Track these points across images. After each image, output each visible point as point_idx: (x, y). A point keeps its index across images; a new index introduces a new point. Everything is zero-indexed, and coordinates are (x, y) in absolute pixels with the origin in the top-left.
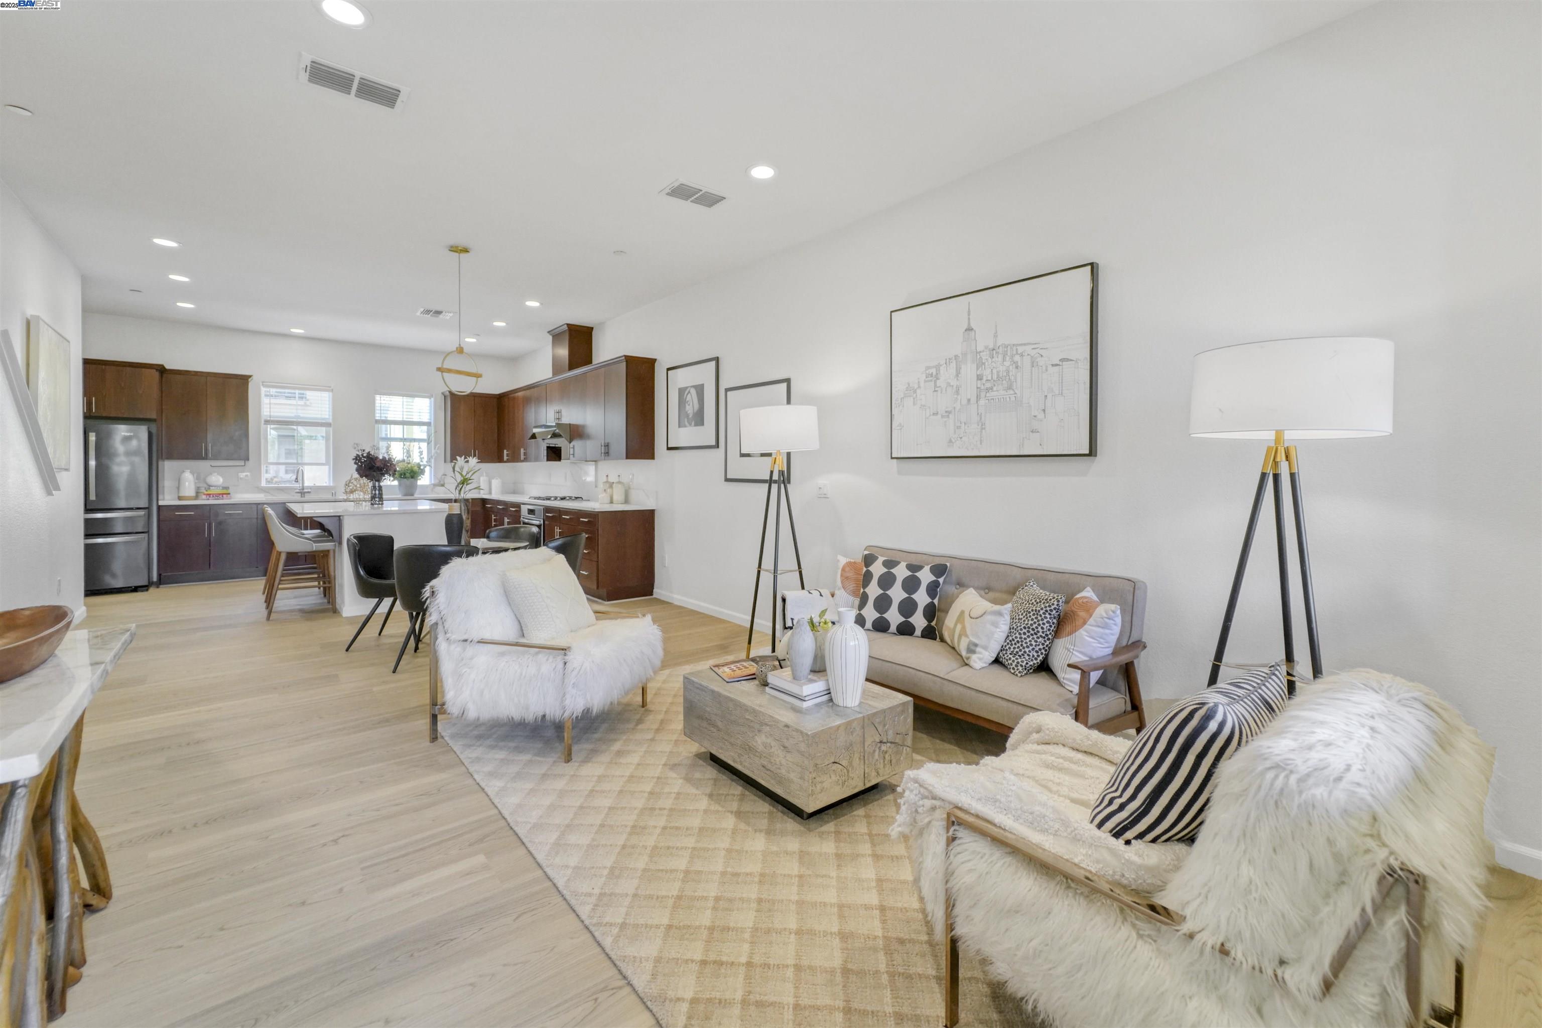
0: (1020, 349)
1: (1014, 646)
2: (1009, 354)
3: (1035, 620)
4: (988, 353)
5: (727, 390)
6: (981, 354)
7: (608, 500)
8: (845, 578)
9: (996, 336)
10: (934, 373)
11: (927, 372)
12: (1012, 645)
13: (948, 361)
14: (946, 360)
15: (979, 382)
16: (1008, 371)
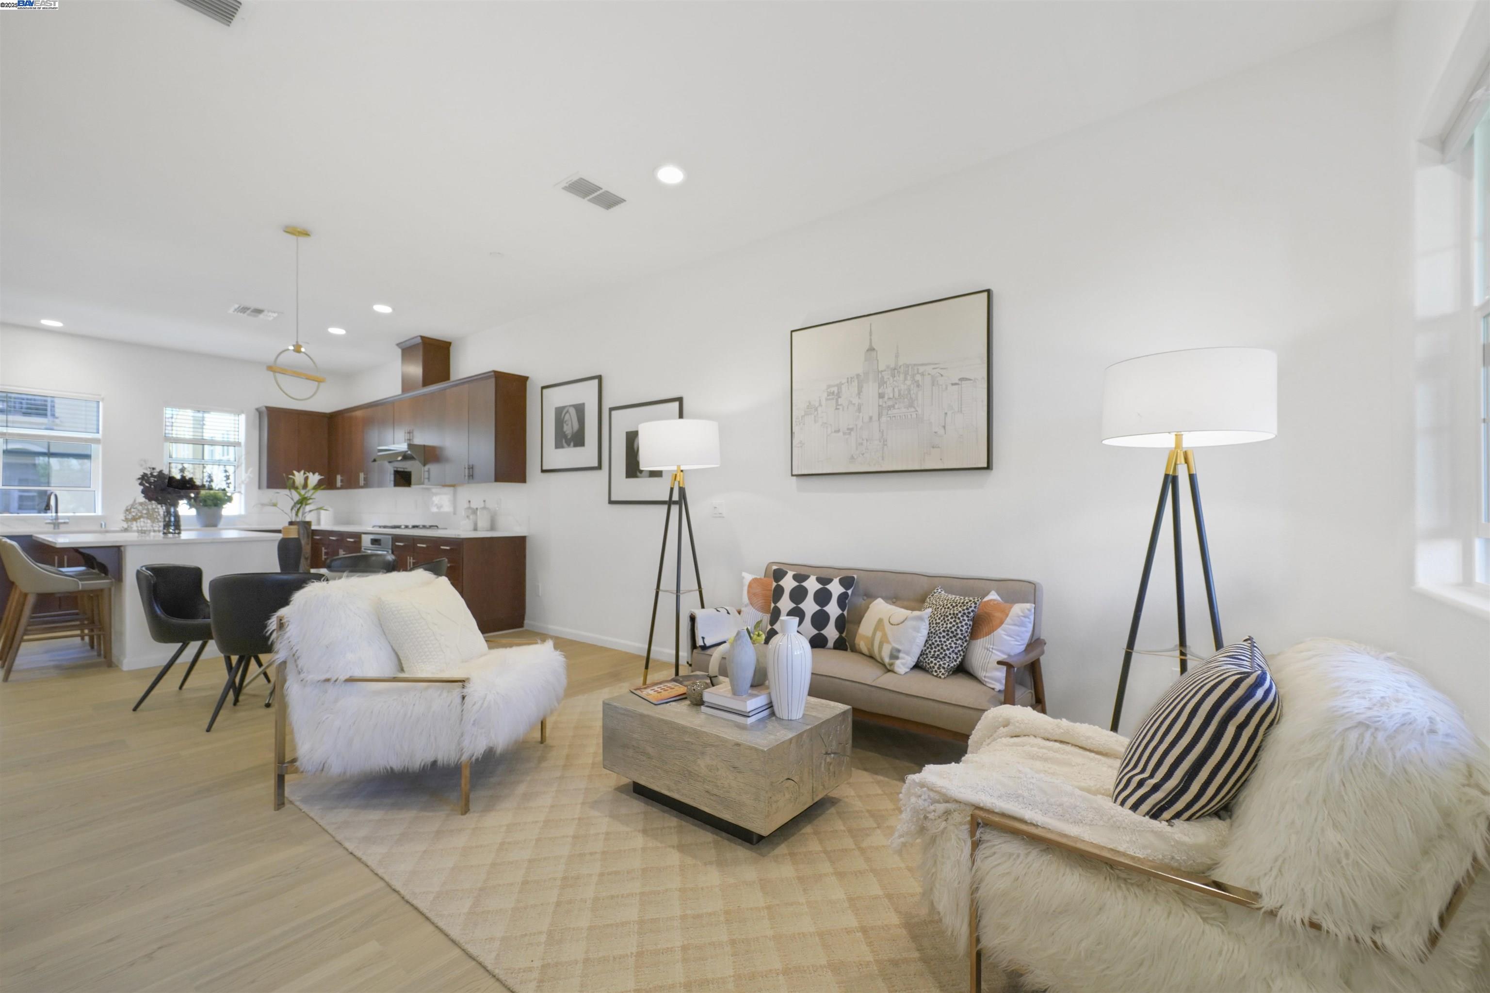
0: (921, 369)
1: (934, 649)
2: (910, 374)
3: (954, 623)
4: (889, 372)
5: (611, 409)
6: (883, 373)
7: (472, 527)
8: (751, 595)
9: (897, 356)
10: (836, 392)
11: (829, 390)
12: (932, 649)
13: (849, 380)
14: (848, 378)
15: (881, 400)
16: (909, 390)
